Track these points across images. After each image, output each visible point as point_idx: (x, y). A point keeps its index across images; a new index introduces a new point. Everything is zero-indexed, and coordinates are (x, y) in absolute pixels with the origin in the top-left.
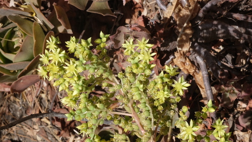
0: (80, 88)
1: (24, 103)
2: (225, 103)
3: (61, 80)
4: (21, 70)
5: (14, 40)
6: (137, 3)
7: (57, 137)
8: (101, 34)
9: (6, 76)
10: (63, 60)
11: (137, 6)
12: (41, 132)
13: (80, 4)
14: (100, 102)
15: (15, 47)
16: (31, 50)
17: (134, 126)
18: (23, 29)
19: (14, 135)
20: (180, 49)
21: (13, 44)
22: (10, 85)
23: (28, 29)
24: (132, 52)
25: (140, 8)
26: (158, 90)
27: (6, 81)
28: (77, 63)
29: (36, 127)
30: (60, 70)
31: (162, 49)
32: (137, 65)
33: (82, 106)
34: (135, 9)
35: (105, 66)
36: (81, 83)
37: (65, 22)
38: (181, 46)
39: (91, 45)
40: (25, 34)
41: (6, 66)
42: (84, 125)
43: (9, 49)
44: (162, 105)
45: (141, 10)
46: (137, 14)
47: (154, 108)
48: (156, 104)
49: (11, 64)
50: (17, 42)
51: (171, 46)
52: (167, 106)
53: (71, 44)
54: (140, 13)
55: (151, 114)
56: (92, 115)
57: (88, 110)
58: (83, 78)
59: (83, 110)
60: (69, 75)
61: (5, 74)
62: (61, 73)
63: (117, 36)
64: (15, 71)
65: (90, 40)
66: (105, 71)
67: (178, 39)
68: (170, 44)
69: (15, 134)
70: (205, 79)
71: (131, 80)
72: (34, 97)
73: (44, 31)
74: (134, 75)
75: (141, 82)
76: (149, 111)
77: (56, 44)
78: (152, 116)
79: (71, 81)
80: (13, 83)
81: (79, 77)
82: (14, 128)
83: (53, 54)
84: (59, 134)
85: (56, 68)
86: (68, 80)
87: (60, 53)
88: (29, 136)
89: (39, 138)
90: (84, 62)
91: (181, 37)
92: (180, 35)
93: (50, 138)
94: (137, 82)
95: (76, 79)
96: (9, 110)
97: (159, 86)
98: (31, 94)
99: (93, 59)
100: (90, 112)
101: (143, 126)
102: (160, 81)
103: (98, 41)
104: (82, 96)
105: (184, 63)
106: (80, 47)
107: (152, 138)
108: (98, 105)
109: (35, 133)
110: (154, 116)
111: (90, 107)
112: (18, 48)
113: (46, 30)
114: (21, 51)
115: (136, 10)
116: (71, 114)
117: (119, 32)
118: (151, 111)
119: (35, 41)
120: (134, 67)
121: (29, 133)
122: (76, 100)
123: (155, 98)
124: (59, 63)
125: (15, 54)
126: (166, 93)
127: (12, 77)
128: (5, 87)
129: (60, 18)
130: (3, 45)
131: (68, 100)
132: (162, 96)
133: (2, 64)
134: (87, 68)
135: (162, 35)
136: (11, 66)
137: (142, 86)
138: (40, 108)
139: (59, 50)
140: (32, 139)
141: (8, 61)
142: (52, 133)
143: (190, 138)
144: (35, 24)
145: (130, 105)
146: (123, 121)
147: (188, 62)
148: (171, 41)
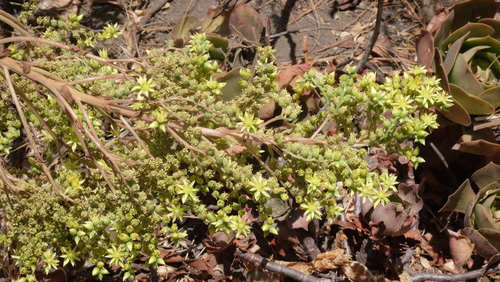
0: (375, 99)
1: (403, 43)
2: (257, 273)
3: (397, 85)
4: (444, 59)
5: (488, 71)
6: (445, 262)
7: (331, 58)
8: (422, 160)
9: (447, 35)
10: (418, 100)
11: (441, 260)
12: (351, 42)
13: (482, 176)
14: (346, 114)
15: (478, 68)
16: (462, 84)
17: (298, 134)
18: (494, 90)
19: (368, 5)
20: (352, 265)
21: (484, 68)
22: (434, 33)
23: (490, 96)
24: (381, 181)
25: (437, 263)
26: (322, 181)
27: (441, 31)
28: (405, 112)
29: (361, 40)
30: (409, 91)
31: (365, 241)
32: (364, 177)
33: (355, 90)
34: (440, 256)
35: (383, 141)
36: (381, 103)
37: (472, 147)
38: (355, 268)
39: (416, 140)
40: (486, 88)
41: (459, 42)
42: (332, 80)
43: (480, 59)
44: (303, 177)
45: (433, 262)
46: (431, 253)
47: (305, 166)
48: (309, 171)
49: (458, 50)
50: (484, 74)
51: (362, 255)
52: (300, 183)
53: (430, 120)
54: (429, 258)
55: (301, 158)
56: (338, 95)
57: (346, 93)
58: (385, 110)
59: (349, 88)
60: (397, 97)
61: (451, 35)
62: (405, 89)
63: (415, 194)
64: (447, 49)
65: (423, 142)
66: (378, 138)
67: (366, 268)
68: (366, 255)
69: (368, 8)
70: (298, 275)
71: (351, 160)
72: (402, 60)
73: (477, 116)
74: (353, 167)
75: (343, 168)
76: (306, 157)
77: (441, 104)
78: (298, 157)
79: (389, 95)
80: (433, 39)
81: (389, 106)
82: (376, 10)
83: (431, 92)
84: (334, 62)
85: (413, 87)
86: (393, 92)
87: (428, 101)
88: (355, 24)
89: (344, 34)
90: (401, 121)
91: (367, 274)
92: (370, 273)
93: (336, 48)
94: (345, 163)
95: (389, 101)
96: (404, 18)
97: (327, 185)
98: (409, 58)
99: (399, 132)
100: (342, 94)
101: (293, 142)
102: (331, 187)
103: (416, 151)
104: (365, 97)
105: (332, 260)
106: (421, 127)
107: (275, 143)
108: (345, 108)
109: (354, 34)
110: (298, 160)
111: (347, 98)
112: (475, 71)
113: (477, 119)
114: (468, 71)
115: (437, 255)
116: (352, 73)
117: (417, 201)
118: (304, 159)
119: (470, 95)
120: (364, 171)
121: (359, 27)
122: (364, 89)
123: (315, 174)
124: (418, 94)
125: (468, 63)
126: (315, 188)
127: (443, 42)
128: (435, 25)
129: (481, 143)
130: (489, 54)
131: (370, 80)
132: (314, 181)
133: (466, 39)
134: (393, 120)
135: (383, 249)
136: (456, 48)
137: (338, 166)
138: (384, 59)
139: (432, 102)
140: (348, 25)
141: (464, 48)
142: (341, 55)
143: (251, 184)
144: (491, 108)
145: (325, 142)
146: (311, 127)
147: (330, 265)
148: (368, 259)
